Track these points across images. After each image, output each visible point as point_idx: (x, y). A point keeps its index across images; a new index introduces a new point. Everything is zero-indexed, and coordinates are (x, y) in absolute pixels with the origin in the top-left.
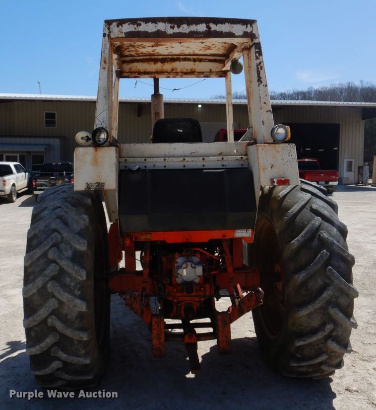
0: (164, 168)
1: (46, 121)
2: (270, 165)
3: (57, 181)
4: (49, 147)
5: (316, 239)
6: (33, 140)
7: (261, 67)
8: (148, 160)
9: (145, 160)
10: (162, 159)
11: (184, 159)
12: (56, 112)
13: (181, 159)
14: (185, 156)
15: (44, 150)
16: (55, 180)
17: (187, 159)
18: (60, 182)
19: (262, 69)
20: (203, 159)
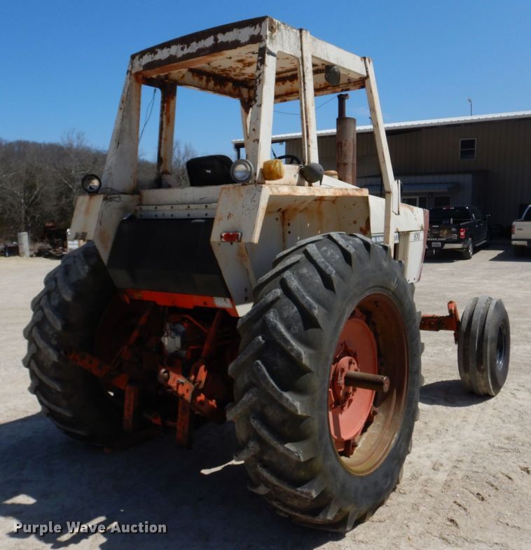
0: (171, 217)
1: (462, 152)
2: (227, 215)
3: (441, 231)
4: (457, 187)
5: (260, 321)
6: (430, 179)
7: (260, 80)
8: (159, 208)
9: (156, 208)
10: (169, 207)
11: (189, 207)
12: (476, 139)
13: (186, 206)
14: (189, 204)
15: (446, 190)
16: (439, 229)
17: (192, 206)
18: (445, 232)
19: (260, 83)
20: (206, 206)
